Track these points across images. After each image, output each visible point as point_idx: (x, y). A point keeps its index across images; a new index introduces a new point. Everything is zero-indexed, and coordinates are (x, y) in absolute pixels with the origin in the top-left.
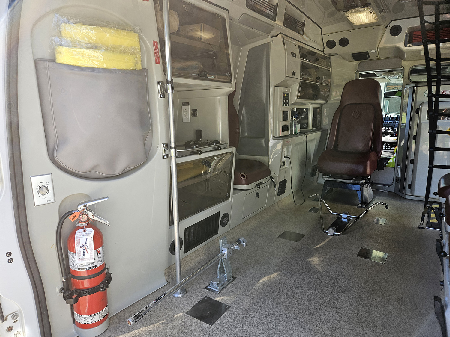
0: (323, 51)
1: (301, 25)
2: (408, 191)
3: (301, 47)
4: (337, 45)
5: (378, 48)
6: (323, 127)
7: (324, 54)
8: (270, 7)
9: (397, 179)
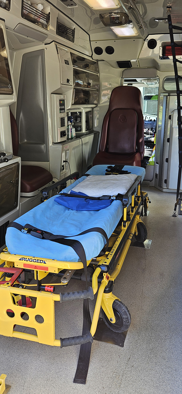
0: (91, 57)
1: (72, 32)
2: (164, 185)
3: (73, 53)
4: (104, 52)
5: (138, 59)
6: (95, 129)
7: (93, 59)
8: (43, 16)
9: (156, 175)
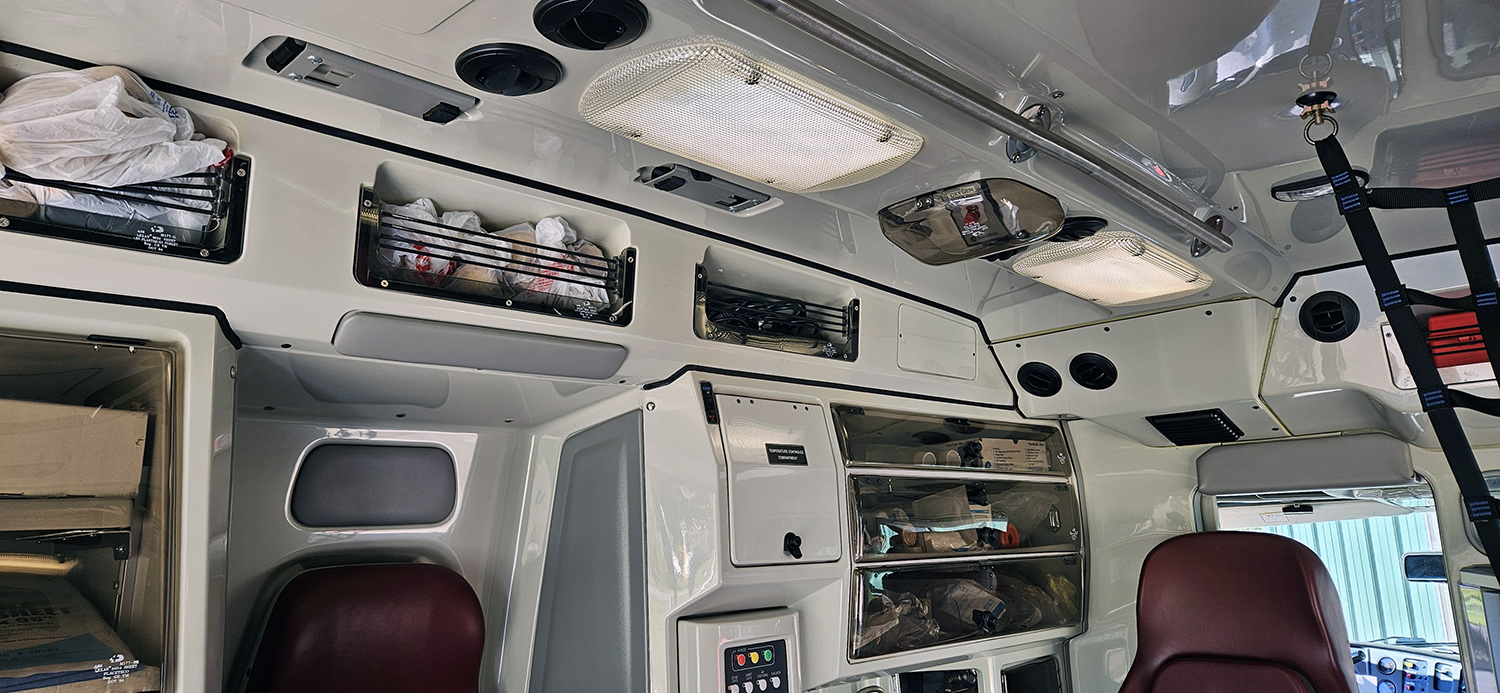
0: (1015, 407)
1: (837, 321)
4: (1068, 382)
5: (1260, 396)
7: (1024, 417)
